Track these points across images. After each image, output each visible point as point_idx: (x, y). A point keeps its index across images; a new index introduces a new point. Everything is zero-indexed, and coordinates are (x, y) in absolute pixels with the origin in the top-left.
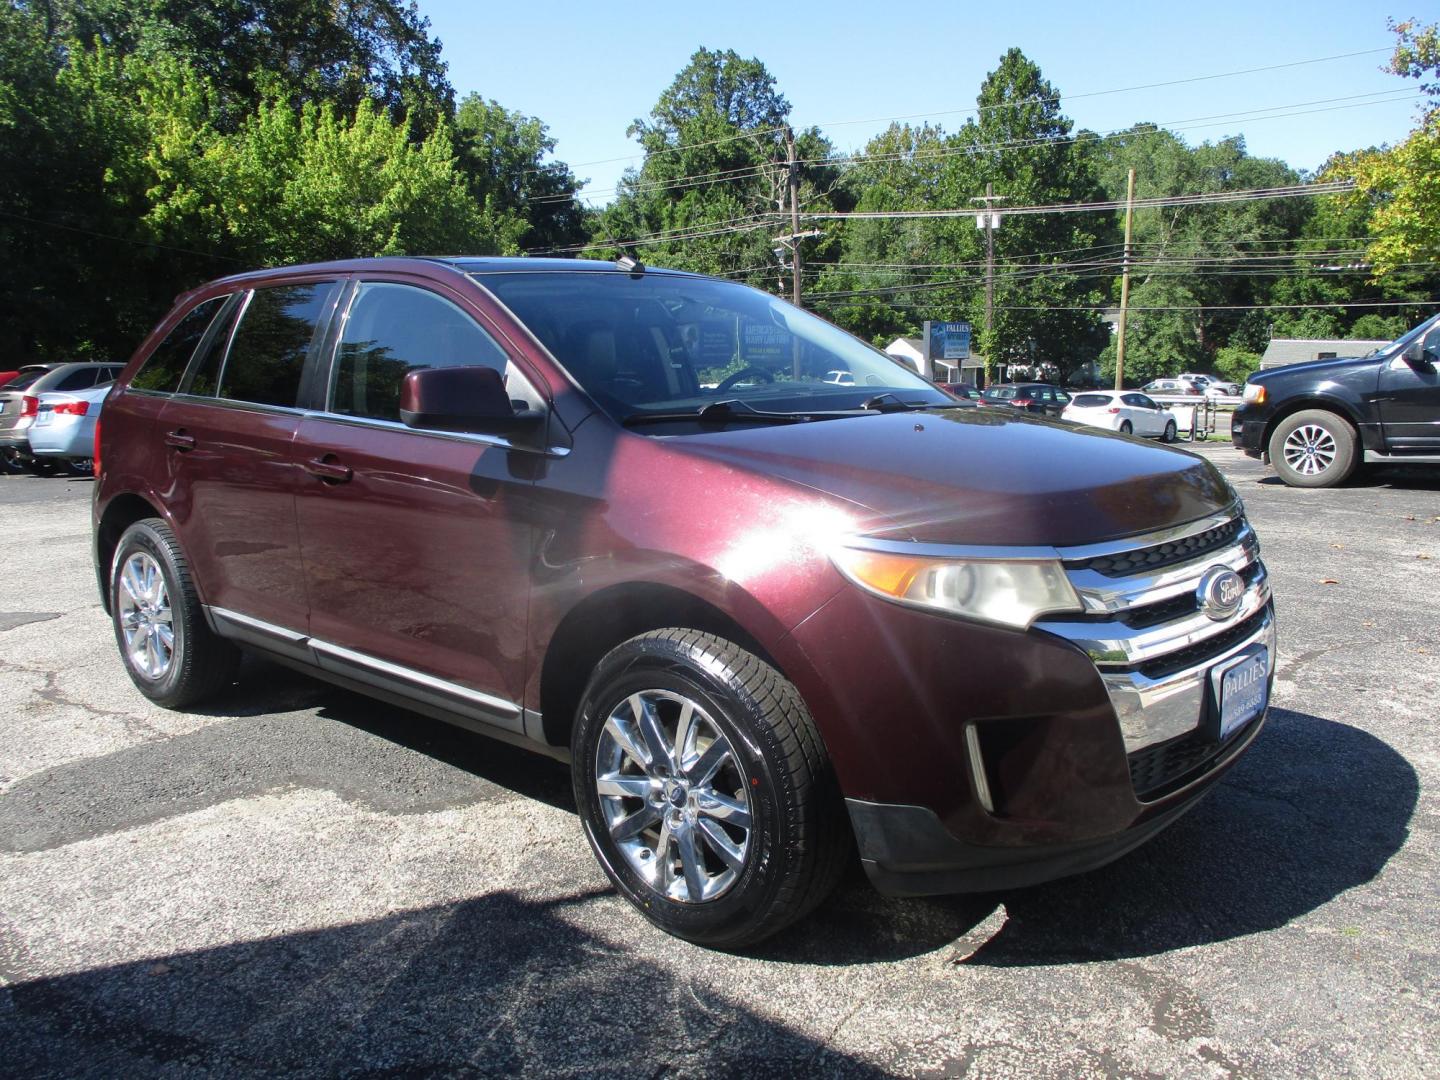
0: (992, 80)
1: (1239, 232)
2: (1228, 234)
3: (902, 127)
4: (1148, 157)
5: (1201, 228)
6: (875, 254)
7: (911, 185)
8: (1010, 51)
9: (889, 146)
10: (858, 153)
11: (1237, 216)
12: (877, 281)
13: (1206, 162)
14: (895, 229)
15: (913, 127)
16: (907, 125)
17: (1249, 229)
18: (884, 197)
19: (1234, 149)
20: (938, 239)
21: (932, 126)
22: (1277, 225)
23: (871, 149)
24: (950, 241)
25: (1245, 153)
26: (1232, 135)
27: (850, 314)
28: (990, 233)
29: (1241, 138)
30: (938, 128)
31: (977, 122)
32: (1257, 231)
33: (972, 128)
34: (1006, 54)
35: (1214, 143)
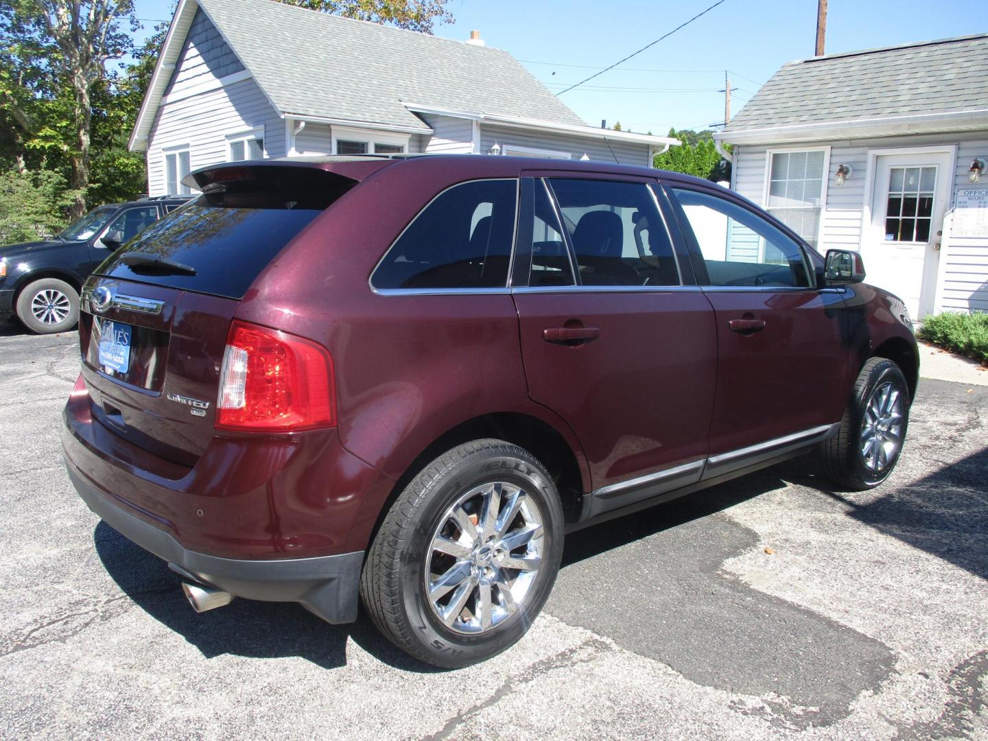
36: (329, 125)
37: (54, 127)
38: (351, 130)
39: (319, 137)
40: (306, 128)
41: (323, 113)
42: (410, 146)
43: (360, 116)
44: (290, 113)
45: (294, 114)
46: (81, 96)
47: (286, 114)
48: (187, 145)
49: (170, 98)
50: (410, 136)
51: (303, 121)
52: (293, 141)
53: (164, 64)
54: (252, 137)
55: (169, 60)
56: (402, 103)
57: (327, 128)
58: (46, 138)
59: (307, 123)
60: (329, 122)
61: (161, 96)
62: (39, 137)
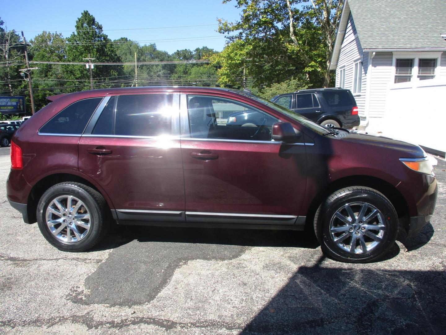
0: (79, 20)
1: (157, 72)
2: (154, 72)
3: (48, 33)
4: (129, 48)
5: (147, 70)
6: (43, 75)
7: (52, 52)
8: (84, 12)
9: (43, 39)
10: (31, 40)
11: (156, 67)
12: (47, 85)
13: (146, 51)
14: (49, 67)
15: (51, 33)
16: (49, 32)
17: (160, 71)
18: (43, 56)
19: (153, 47)
20: (67, 71)
21: (58, 33)
22: (167, 70)
23: (36, 39)
24: (71, 72)
25: (156, 49)
26: (152, 43)
27: (38, 96)
28: (91, 70)
29: (155, 44)
30: (61, 34)
31: (76, 34)
32: (162, 72)
33: (75, 35)
34: (83, 12)
35: (147, 45)
36: (392, 52)
37: (315, 61)
38: (404, 53)
39: (385, 58)
40: (376, 55)
41: (386, 46)
42: (442, 58)
43: (410, 46)
44: (367, 49)
45: (369, 49)
46: (328, 47)
47: (365, 50)
48: (344, 66)
49: (343, 46)
50: (442, 52)
51: (374, 52)
52: (371, 62)
53: (340, 31)
54: (360, 61)
55: (341, 29)
56: (441, 35)
57: (391, 54)
58: (312, 67)
59: (376, 52)
60: (391, 51)
61: (340, 45)
62: (309, 66)
